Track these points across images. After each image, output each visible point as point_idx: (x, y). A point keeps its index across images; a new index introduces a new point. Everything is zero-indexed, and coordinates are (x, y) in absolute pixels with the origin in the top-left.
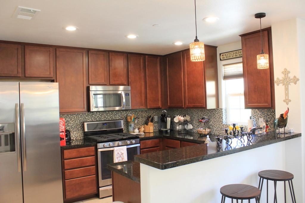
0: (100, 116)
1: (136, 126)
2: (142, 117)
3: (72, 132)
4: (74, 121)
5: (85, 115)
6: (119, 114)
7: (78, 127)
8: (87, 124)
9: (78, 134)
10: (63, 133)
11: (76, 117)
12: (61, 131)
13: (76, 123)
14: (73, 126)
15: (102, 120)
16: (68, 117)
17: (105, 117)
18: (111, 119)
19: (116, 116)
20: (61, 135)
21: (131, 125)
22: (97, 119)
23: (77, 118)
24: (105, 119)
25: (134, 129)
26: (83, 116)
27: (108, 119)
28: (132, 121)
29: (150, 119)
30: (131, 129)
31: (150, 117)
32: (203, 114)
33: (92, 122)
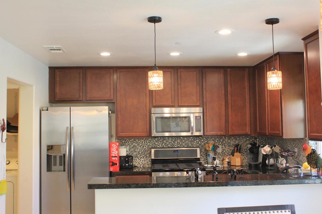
0: (172, 142)
1: (220, 156)
2: (229, 146)
3: (139, 159)
4: (141, 147)
5: (154, 140)
6: (197, 141)
7: (146, 153)
8: (155, 151)
9: (146, 161)
10: (116, 158)
11: (144, 142)
12: (114, 156)
13: (144, 149)
14: (140, 152)
15: (175, 146)
16: (135, 142)
17: (179, 143)
18: (186, 146)
19: (192, 143)
20: (113, 160)
21: (209, 155)
22: (169, 145)
23: (146, 143)
24: (179, 145)
25: (214, 159)
26: (152, 141)
27: (182, 146)
28: (210, 150)
29: (238, 149)
30: (210, 160)
31: (237, 146)
32: (294, 145)
33: (158, 148)
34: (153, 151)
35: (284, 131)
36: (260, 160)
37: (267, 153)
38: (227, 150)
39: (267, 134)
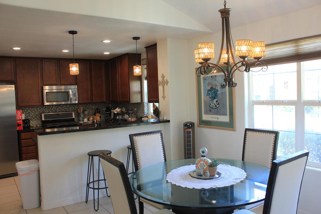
0: (55, 109)
2: (92, 110)
4: (34, 113)
7: (37, 117)
8: (44, 115)
9: (38, 123)
10: (21, 121)
11: (35, 110)
12: (19, 119)
13: (36, 114)
14: (33, 116)
15: (58, 111)
16: (29, 109)
17: (60, 109)
18: (65, 111)
19: (69, 109)
20: (19, 122)
21: (81, 116)
22: (53, 111)
23: (37, 110)
24: (60, 111)
25: (83, 118)
27: (62, 111)
28: (81, 112)
29: (98, 111)
30: (81, 119)
31: (97, 109)
32: (134, 107)
33: (46, 113)
34: (43, 115)
35: (131, 99)
36: (112, 117)
37: (118, 112)
38: (91, 112)
39: (118, 101)
